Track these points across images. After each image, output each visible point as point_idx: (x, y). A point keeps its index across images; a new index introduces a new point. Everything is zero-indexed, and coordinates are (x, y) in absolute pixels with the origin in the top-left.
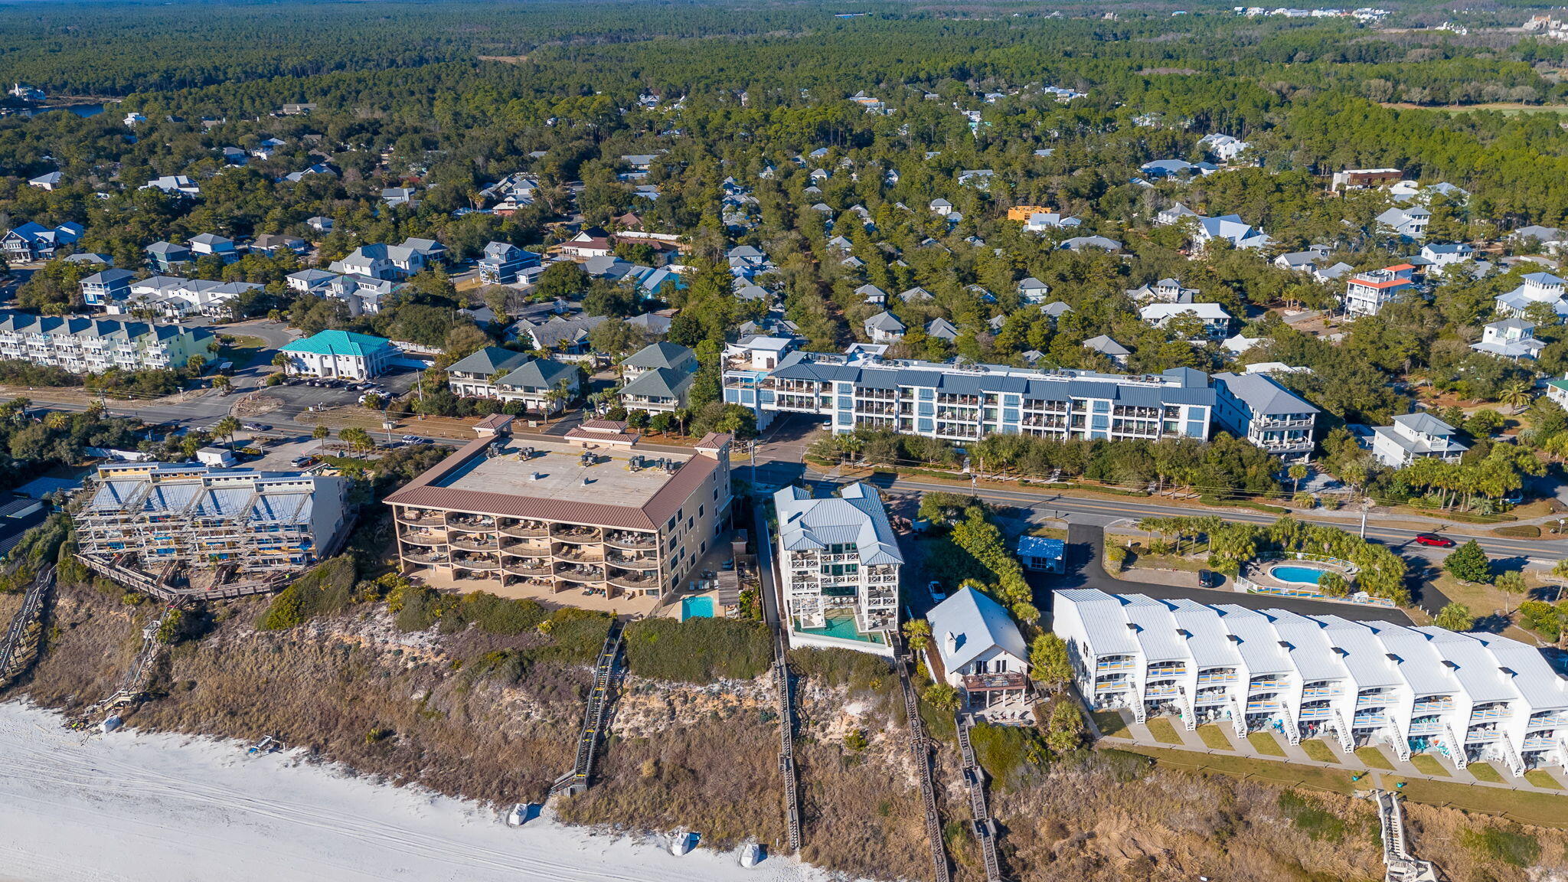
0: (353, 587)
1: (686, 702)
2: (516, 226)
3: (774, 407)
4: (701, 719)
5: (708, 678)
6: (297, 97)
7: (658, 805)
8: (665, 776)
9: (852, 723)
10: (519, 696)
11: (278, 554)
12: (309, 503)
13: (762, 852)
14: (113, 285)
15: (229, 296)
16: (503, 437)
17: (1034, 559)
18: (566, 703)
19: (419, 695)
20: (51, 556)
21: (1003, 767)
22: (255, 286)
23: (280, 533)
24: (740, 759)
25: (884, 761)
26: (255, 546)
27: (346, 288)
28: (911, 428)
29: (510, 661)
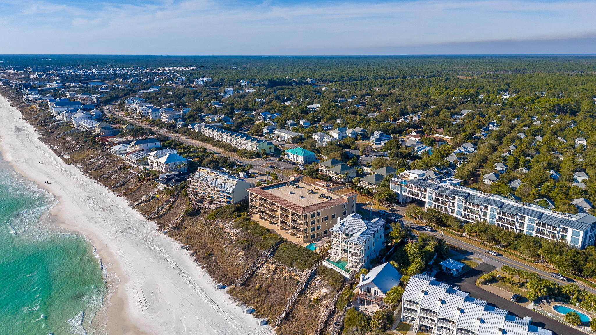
0: (232, 213)
1: (280, 271)
2: (395, 128)
3: (405, 194)
4: (281, 277)
5: (291, 265)
6: (379, 85)
7: (253, 298)
8: (261, 290)
9: (320, 294)
10: (242, 253)
11: (223, 200)
12: (234, 187)
13: (267, 323)
14: (270, 130)
15: (293, 136)
16: (297, 181)
17: (446, 268)
18: (252, 260)
19: (224, 246)
20: (182, 188)
21: (349, 325)
22: (301, 134)
23: (225, 194)
24: (283, 293)
25: (319, 310)
26: (219, 196)
27: (321, 138)
28: (454, 213)
29: (247, 243)
